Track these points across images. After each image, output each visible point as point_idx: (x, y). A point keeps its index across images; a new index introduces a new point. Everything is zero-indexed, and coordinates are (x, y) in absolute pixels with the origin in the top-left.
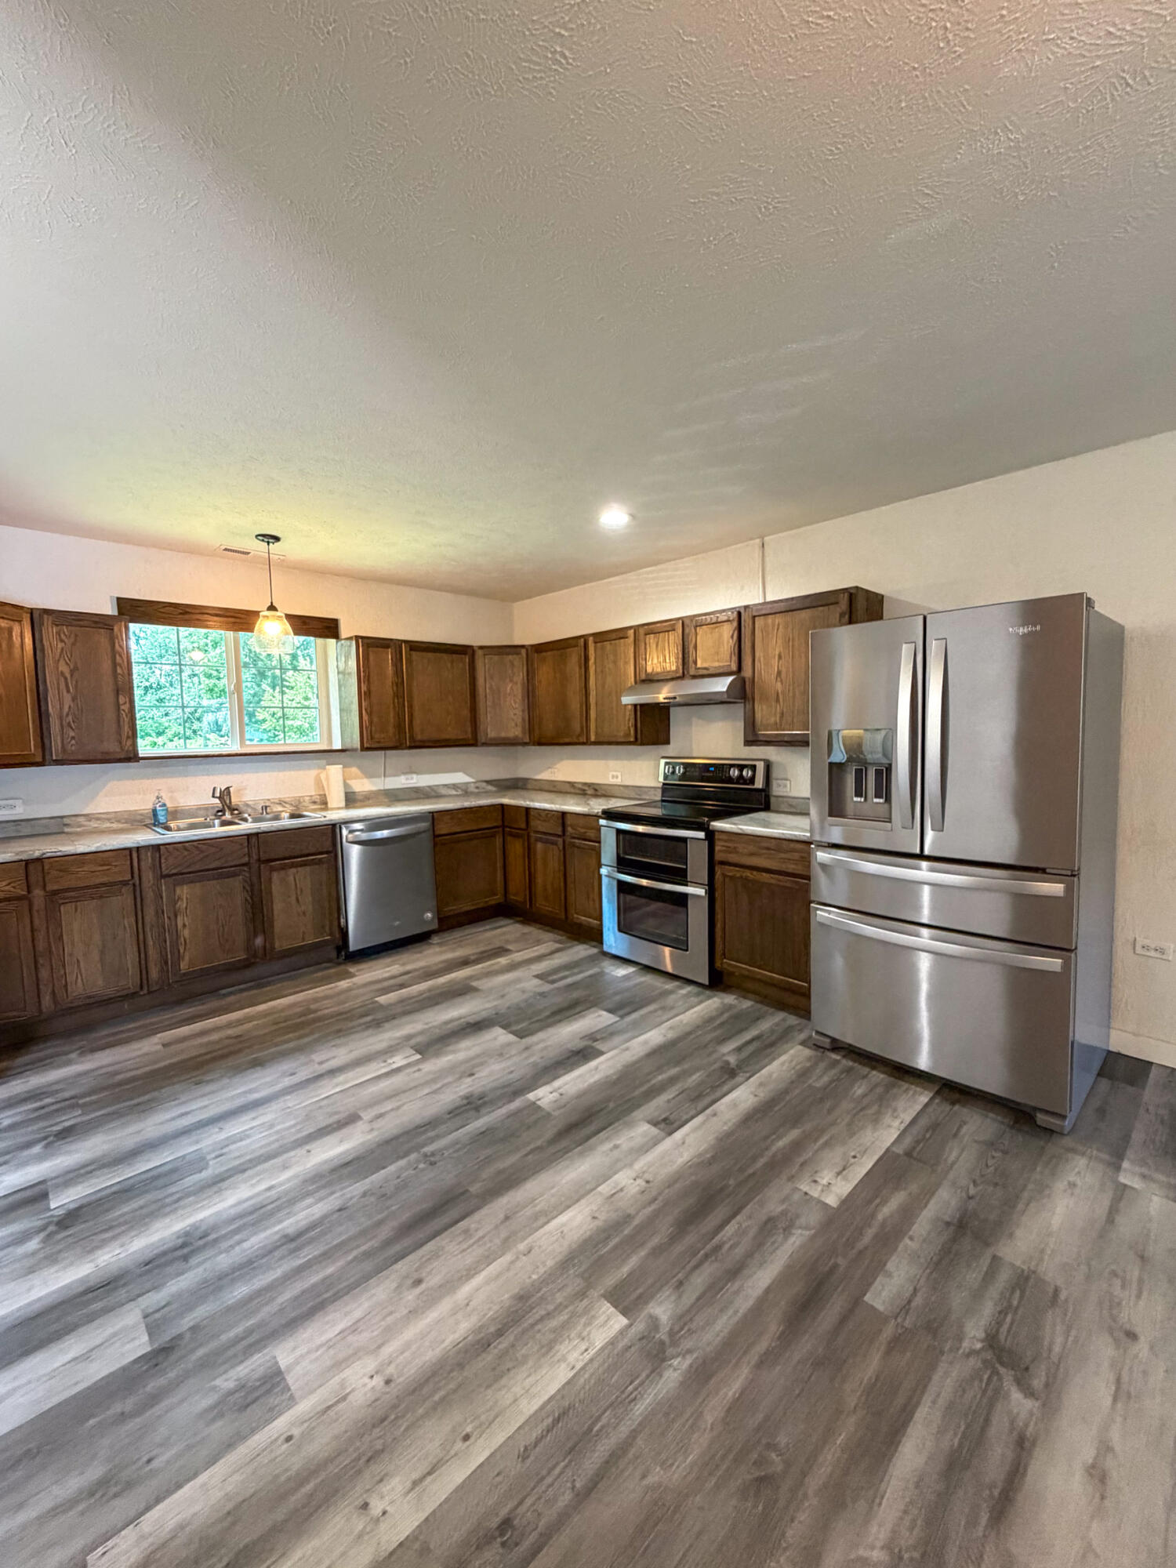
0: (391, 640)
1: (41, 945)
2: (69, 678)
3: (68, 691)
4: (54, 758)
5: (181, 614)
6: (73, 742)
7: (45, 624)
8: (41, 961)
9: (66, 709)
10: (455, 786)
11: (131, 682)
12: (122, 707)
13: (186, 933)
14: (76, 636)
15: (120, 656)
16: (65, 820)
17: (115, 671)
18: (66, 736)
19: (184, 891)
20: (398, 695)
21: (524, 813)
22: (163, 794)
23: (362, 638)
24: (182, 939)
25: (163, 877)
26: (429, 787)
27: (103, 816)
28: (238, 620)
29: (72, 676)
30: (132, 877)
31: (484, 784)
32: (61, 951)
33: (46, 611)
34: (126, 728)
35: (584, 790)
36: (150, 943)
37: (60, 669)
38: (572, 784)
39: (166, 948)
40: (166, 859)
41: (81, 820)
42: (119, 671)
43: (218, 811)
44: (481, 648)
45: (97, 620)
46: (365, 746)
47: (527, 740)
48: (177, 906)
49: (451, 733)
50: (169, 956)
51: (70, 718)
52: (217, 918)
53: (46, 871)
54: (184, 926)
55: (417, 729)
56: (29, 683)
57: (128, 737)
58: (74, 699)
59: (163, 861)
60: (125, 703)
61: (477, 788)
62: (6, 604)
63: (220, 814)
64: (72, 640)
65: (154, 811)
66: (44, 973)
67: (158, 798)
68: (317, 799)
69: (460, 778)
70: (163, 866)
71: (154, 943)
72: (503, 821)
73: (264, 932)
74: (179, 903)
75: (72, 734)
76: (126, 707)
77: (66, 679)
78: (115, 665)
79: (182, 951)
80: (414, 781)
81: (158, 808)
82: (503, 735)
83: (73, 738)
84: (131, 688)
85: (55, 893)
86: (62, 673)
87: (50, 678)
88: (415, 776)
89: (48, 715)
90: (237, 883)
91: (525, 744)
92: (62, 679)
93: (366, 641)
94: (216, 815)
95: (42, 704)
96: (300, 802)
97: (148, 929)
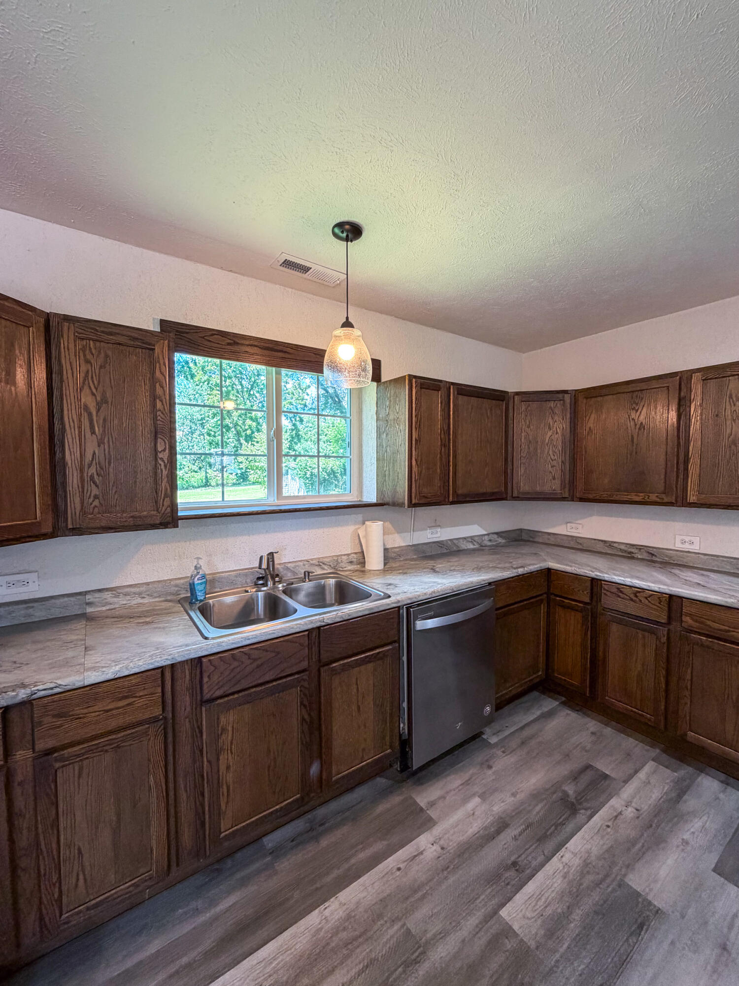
0: (441, 381)
1: (24, 840)
2: (94, 413)
3: (93, 432)
4: (70, 526)
5: (229, 344)
6: (96, 503)
7: (65, 336)
8: (23, 863)
9: (89, 456)
10: (472, 539)
11: (172, 421)
12: (160, 455)
13: (230, 777)
14: (107, 356)
15: (162, 387)
16: (88, 597)
17: (154, 406)
18: (87, 495)
19: (228, 719)
20: (445, 445)
21: (588, 584)
22: (201, 562)
23: (415, 377)
24: (225, 787)
25: (204, 702)
26: (450, 540)
27: (133, 590)
28: (287, 356)
29: (98, 411)
30: (164, 710)
31: (495, 536)
32: (54, 846)
33: (67, 318)
34: (164, 484)
35: (631, 553)
36: (183, 796)
37: (83, 400)
38: (610, 544)
39: (202, 805)
40: (209, 677)
41: (107, 596)
42: (159, 405)
43: (259, 579)
44: (517, 393)
45: (136, 336)
46: (413, 502)
47: (566, 495)
48: (221, 741)
49: (488, 487)
50: (207, 817)
51: (93, 470)
52: (269, 750)
53: (36, 720)
54: (228, 768)
55: (459, 482)
56: (38, 419)
57: (166, 496)
58: (100, 443)
59: (205, 679)
60: (164, 450)
61: (490, 540)
62: (7, 298)
63: (261, 582)
64: (101, 361)
65: (192, 588)
66: (27, 882)
67: (196, 568)
68: (354, 558)
69: (475, 530)
70: (205, 687)
71: (188, 797)
72: (549, 589)
73: (320, 757)
74: (224, 737)
75: (95, 491)
76: (165, 455)
77: (90, 415)
78: (154, 398)
79: (223, 807)
80: (439, 535)
81: (196, 582)
82: (538, 489)
83: (96, 497)
84: (172, 430)
85: (48, 752)
86: (86, 408)
87: (70, 415)
88: (439, 530)
89: (64, 465)
90: (293, 697)
91: (564, 499)
92: (85, 415)
93: (419, 381)
94: (256, 584)
95: (57, 449)
96: (338, 563)
97: (181, 781)
